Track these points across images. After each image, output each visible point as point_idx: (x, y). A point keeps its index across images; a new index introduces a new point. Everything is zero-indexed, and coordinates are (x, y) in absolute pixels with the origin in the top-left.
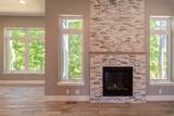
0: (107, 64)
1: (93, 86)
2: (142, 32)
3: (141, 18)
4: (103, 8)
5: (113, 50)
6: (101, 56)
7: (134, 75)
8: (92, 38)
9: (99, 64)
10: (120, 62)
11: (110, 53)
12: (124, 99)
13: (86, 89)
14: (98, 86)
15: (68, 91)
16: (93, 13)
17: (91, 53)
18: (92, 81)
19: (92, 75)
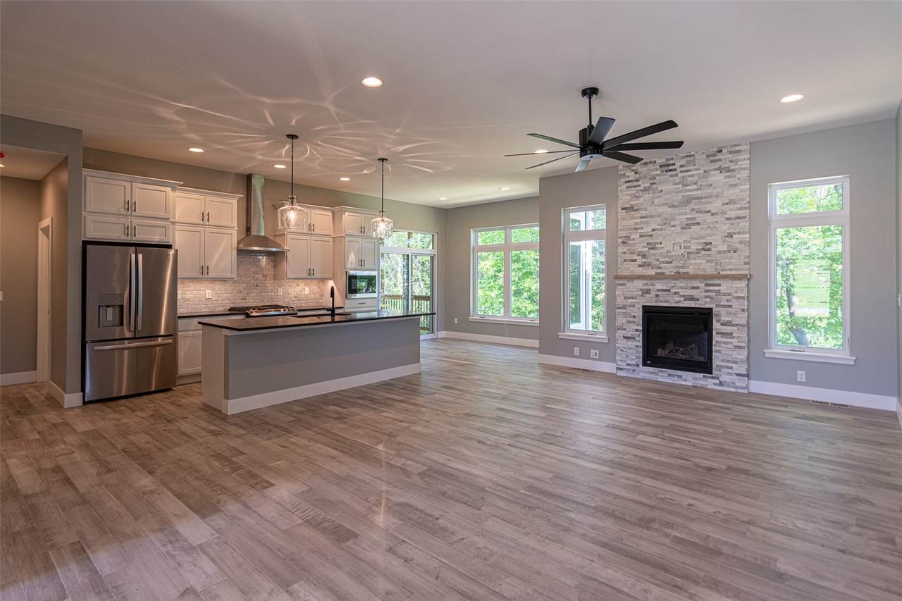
0: (651, 301)
1: (621, 343)
2: (744, 224)
3: (741, 191)
4: (644, 184)
5: (669, 270)
6: (639, 284)
7: (716, 326)
8: (621, 249)
9: (636, 299)
10: (679, 296)
11: (660, 277)
12: (689, 379)
13: (607, 350)
14: (631, 344)
15: (577, 351)
16: (625, 197)
17: (617, 277)
18: (620, 333)
19: (621, 320)
